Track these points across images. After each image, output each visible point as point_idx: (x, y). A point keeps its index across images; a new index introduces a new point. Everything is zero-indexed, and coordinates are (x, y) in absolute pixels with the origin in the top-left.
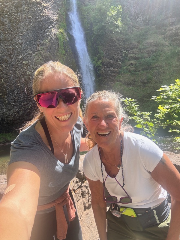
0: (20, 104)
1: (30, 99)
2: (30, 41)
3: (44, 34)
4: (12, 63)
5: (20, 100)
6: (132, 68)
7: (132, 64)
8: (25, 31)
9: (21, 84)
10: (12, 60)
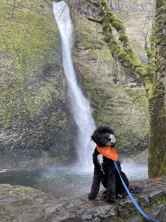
3: (50, 74)
6: (110, 112)
7: (109, 109)
8: (37, 68)
9: (27, 112)
10: (22, 89)
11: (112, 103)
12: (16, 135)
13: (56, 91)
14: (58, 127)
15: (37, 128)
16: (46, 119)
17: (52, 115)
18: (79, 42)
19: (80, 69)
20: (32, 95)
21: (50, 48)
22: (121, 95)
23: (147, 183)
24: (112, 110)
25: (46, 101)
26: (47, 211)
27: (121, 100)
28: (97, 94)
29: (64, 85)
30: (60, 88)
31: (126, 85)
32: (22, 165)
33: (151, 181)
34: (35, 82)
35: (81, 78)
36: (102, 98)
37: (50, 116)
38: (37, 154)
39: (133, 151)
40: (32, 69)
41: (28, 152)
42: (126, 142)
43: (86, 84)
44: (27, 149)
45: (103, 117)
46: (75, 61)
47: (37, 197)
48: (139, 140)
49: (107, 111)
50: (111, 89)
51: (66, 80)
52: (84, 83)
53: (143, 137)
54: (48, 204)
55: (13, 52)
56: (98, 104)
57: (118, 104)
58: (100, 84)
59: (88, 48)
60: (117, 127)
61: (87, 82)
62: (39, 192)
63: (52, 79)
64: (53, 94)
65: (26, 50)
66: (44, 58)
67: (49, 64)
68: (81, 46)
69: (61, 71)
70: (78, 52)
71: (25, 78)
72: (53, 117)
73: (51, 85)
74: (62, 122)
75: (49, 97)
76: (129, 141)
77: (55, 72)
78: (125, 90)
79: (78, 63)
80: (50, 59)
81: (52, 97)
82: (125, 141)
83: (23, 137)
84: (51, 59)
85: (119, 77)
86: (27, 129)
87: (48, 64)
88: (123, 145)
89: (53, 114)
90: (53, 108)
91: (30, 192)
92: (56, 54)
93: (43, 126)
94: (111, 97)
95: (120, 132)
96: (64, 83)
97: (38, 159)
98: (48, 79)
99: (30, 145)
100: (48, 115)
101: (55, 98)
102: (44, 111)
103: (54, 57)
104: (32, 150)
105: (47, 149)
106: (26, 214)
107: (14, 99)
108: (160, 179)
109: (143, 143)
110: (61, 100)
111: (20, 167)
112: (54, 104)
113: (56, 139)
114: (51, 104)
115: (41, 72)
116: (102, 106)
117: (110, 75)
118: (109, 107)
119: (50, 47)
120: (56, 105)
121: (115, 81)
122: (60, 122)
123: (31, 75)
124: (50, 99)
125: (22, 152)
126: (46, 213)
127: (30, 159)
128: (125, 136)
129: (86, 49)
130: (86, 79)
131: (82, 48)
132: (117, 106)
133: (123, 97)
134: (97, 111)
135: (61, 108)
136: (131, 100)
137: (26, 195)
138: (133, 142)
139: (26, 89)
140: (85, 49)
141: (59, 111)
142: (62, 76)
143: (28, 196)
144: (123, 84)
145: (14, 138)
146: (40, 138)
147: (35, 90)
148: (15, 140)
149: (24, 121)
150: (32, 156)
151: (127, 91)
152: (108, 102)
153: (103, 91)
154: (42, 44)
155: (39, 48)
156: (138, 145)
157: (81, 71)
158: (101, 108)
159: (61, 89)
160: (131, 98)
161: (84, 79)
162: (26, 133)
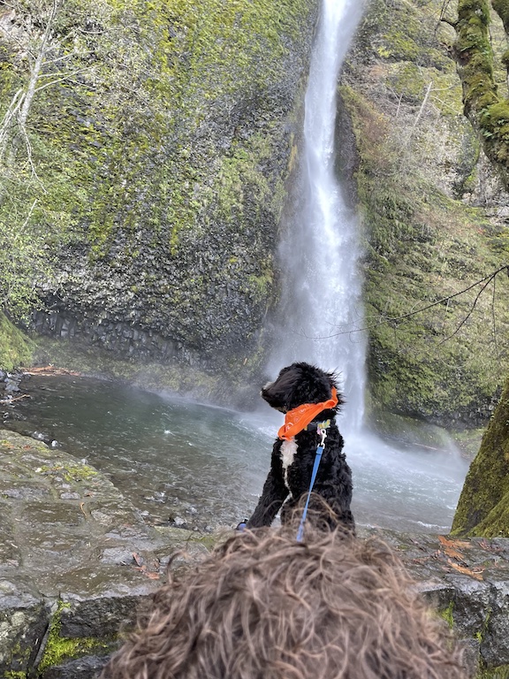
0: (137, 275)
1: (168, 269)
2: (221, 123)
3: (257, 120)
4: (159, 156)
5: (142, 263)
6: (411, 286)
7: (412, 276)
8: (221, 91)
9: (162, 224)
10: (161, 149)
11: (428, 261)
12: (119, 285)
13: (262, 181)
14: (242, 293)
15: (181, 280)
16: (212, 258)
17: (234, 254)
18: (375, 28)
19: (355, 125)
20: (187, 175)
21: (275, 32)
22: (466, 240)
23: (420, 546)
24: (420, 281)
25: (226, 205)
26: (107, 556)
27: (460, 257)
28: (389, 218)
29: (290, 165)
30: (274, 174)
31: (491, 211)
32: (120, 371)
33: (437, 544)
34: (205, 137)
35: (352, 156)
36: (401, 234)
37: (227, 254)
38: (166, 352)
39: (449, 418)
40: (203, 92)
41: (144, 340)
42: (436, 387)
43: (361, 178)
44: (142, 333)
45: (387, 295)
46: (348, 93)
47: (99, 506)
48: (476, 393)
49: (405, 280)
50: (439, 215)
51: (301, 149)
52: (355, 174)
53: (494, 389)
54: (118, 537)
55: (160, 23)
56: (381, 253)
57: (444, 267)
58: (407, 188)
59: (401, 55)
60: (420, 337)
61: (366, 172)
62: (112, 492)
63: (258, 141)
64: (250, 187)
65: (201, 23)
66: (249, 62)
67: (261, 87)
68: (378, 45)
69: (292, 118)
70: (364, 63)
71: (177, 118)
72: (232, 260)
73: (252, 158)
74: (258, 280)
75: (237, 194)
76: (445, 387)
77: (272, 119)
78: (484, 227)
79: (353, 102)
80: (267, 71)
81: (245, 197)
82: (432, 384)
83: (138, 294)
84: (271, 70)
85: (475, 180)
86: (153, 276)
87: (259, 85)
88: (423, 394)
89: (237, 249)
90: (242, 233)
91: (88, 484)
92: (291, 55)
93: (200, 277)
94: (430, 240)
95: (426, 353)
96: (292, 158)
97: (167, 367)
98: (246, 135)
99: (151, 324)
100: (222, 250)
101: (252, 203)
102: (211, 234)
103: (281, 65)
104: (154, 339)
105: (196, 348)
106: (51, 549)
107: (134, 177)
108: (467, 545)
109: (489, 403)
110: (270, 213)
111: (113, 374)
112: (247, 222)
113: (228, 326)
114: (238, 218)
115: (231, 108)
116: (393, 260)
117: (448, 164)
118: (413, 270)
119: (279, 30)
120: (251, 224)
121: (460, 190)
122: (252, 278)
123: (197, 111)
124: (238, 201)
125: (127, 338)
126: (102, 560)
127: (146, 363)
128: (438, 370)
129: (395, 58)
130: (365, 162)
131: (382, 54)
132: (439, 273)
133: (468, 249)
134: (373, 272)
135: (265, 239)
136: (494, 265)
137: (73, 491)
138: (455, 392)
139: (172, 153)
140: (391, 56)
141: (257, 246)
142: (292, 136)
143: (76, 495)
144: (482, 206)
145: (111, 291)
146: (184, 312)
147: (198, 164)
148: (113, 299)
149: (149, 249)
150: (152, 355)
151: (490, 231)
152: (416, 254)
153: (409, 215)
154: (253, 15)
155: (240, 27)
156: (468, 406)
157: (357, 132)
158: (388, 268)
159: (279, 178)
160: (495, 259)
161: (358, 161)
162: (147, 286)
